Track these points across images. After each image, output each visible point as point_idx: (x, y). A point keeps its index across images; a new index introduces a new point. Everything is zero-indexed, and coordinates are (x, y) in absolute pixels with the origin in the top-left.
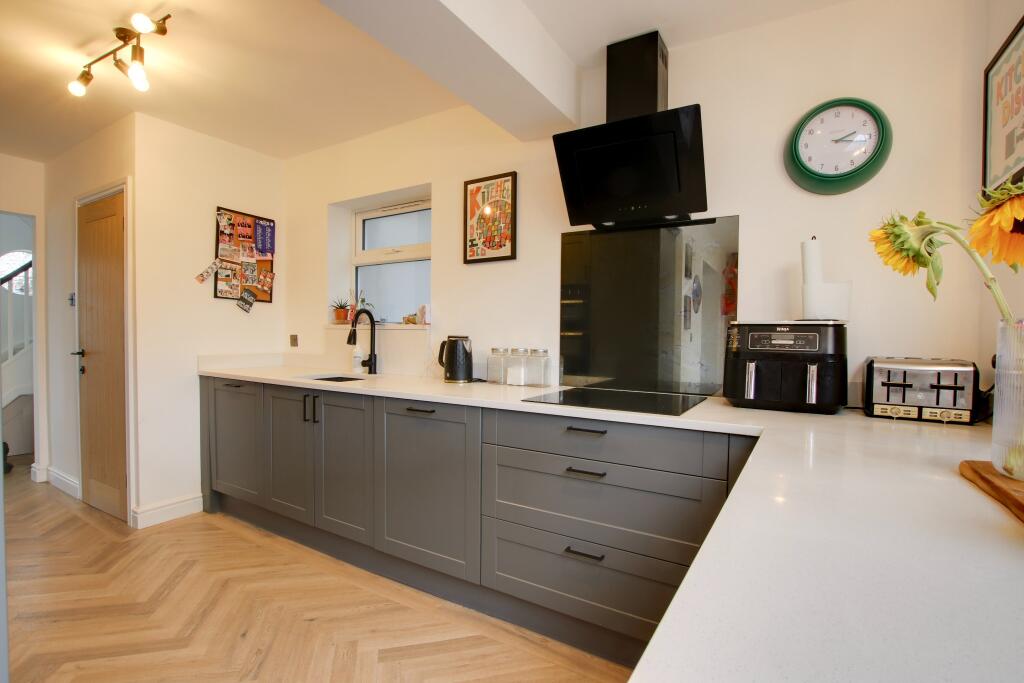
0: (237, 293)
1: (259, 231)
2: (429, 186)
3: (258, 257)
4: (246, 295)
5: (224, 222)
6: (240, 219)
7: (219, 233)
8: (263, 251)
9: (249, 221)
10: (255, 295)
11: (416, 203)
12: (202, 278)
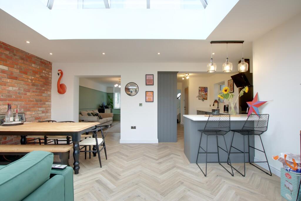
0: (202, 99)
1: (205, 89)
2: (224, 81)
3: (205, 93)
4: (203, 99)
5: (200, 89)
6: (202, 88)
7: (199, 90)
8: (206, 92)
9: (203, 88)
10: (205, 99)
11: (223, 83)
12: (197, 97)
